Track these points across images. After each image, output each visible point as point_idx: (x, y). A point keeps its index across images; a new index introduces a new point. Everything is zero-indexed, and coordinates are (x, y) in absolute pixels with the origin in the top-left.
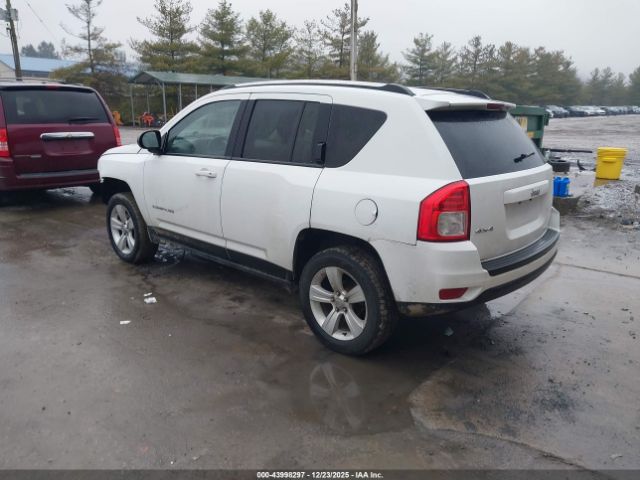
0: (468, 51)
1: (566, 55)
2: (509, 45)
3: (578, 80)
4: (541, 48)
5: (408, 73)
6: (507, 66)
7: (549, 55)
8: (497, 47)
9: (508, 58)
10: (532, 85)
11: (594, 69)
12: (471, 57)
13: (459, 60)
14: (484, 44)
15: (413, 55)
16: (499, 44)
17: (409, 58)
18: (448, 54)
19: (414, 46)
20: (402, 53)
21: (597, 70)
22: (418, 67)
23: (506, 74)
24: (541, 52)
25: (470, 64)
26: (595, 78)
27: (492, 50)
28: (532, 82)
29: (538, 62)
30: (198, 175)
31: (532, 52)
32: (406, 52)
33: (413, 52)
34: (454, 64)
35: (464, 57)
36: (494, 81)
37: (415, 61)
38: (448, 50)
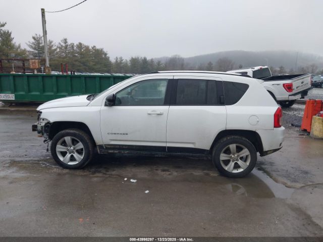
0: (62, 46)
1: (105, 50)
2: (80, 44)
3: (110, 62)
4: (94, 47)
5: (32, 54)
6: (81, 54)
7: (98, 50)
8: (75, 44)
9: (81, 50)
10: (94, 63)
11: (115, 57)
12: (63, 48)
13: (58, 50)
14: (69, 42)
15: (33, 45)
16: (76, 43)
17: (31, 47)
18: (52, 46)
19: (33, 41)
20: (26, 43)
21: (117, 58)
22: (36, 52)
23: (82, 58)
24: (95, 48)
25: (64, 52)
26: (117, 61)
27: (73, 46)
28: (93, 62)
29: (94, 53)
30: (149, 114)
31: (90, 48)
32: (28, 43)
33: (33, 43)
34: (56, 52)
35: (60, 48)
36: (76, 61)
37: (35, 49)
38: (52, 44)
